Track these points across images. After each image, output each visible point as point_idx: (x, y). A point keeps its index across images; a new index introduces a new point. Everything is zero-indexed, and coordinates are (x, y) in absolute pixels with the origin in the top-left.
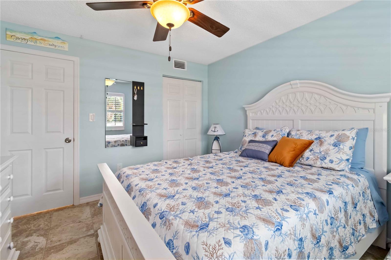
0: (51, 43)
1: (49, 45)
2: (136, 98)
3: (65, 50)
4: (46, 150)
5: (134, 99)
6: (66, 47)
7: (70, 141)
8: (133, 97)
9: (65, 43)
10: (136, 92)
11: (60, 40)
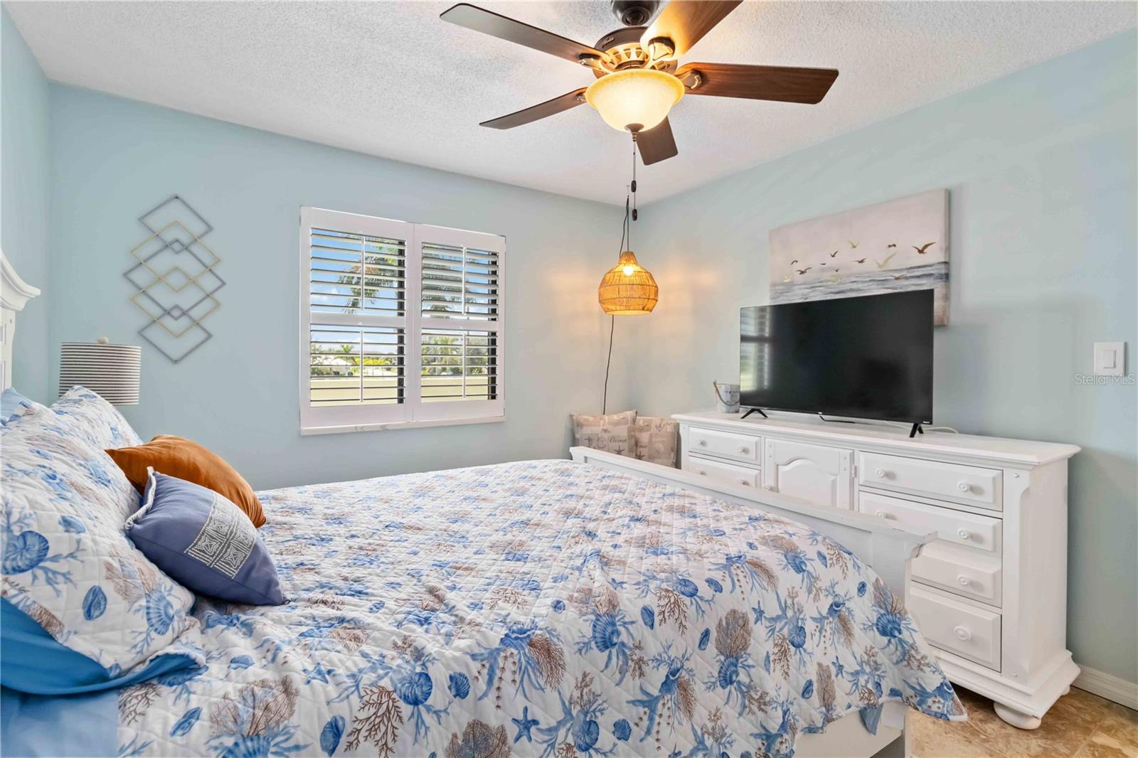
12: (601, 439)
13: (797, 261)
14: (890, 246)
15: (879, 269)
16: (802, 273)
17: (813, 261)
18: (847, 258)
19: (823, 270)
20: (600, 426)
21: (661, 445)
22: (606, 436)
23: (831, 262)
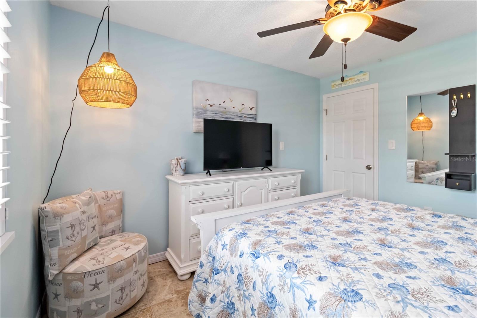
0: (356, 79)
1: (355, 81)
2: (454, 113)
3: (366, 80)
4: (354, 174)
5: (451, 116)
6: (367, 77)
7: (370, 169)
8: (450, 112)
9: (366, 74)
10: (454, 105)
11: (363, 73)
12: (82, 222)
13: (208, 100)
14: (243, 105)
15: (239, 112)
16: (211, 106)
17: (216, 102)
18: (228, 105)
19: (220, 107)
20: (78, 209)
21: (113, 211)
22: (84, 217)
23: (223, 104)
